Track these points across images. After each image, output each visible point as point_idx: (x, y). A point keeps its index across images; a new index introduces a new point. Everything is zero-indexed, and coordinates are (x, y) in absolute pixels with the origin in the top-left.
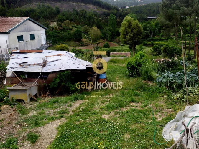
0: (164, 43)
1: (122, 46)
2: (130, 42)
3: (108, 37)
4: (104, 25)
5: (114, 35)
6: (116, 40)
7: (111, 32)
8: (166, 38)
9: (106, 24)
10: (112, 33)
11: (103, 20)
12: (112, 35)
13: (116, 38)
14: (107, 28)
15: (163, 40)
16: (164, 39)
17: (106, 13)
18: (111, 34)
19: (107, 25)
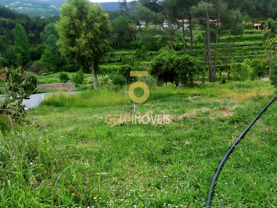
0: (116, 66)
1: (45, 75)
2: (87, 52)
3: (16, 63)
4: (7, 43)
5: (28, 58)
6: (31, 67)
7: (20, 54)
8: (119, 59)
9: (10, 41)
10: (23, 54)
11: (4, 36)
12: (23, 59)
13: (32, 64)
14: (13, 47)
15: (114, 62)
16: (116, 61)
17: (7, 23)
18: (22, 57)
19: (13, 44)
